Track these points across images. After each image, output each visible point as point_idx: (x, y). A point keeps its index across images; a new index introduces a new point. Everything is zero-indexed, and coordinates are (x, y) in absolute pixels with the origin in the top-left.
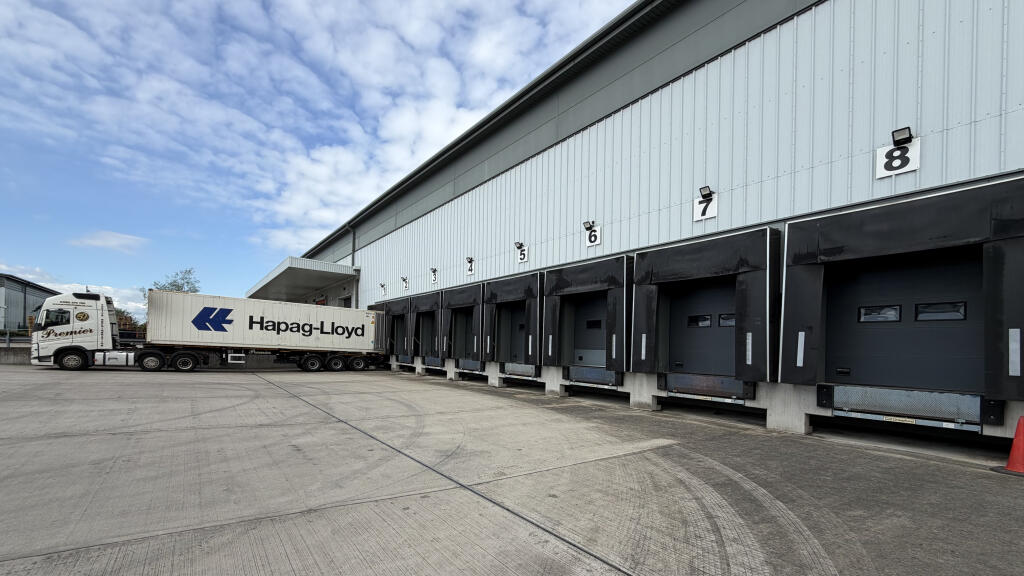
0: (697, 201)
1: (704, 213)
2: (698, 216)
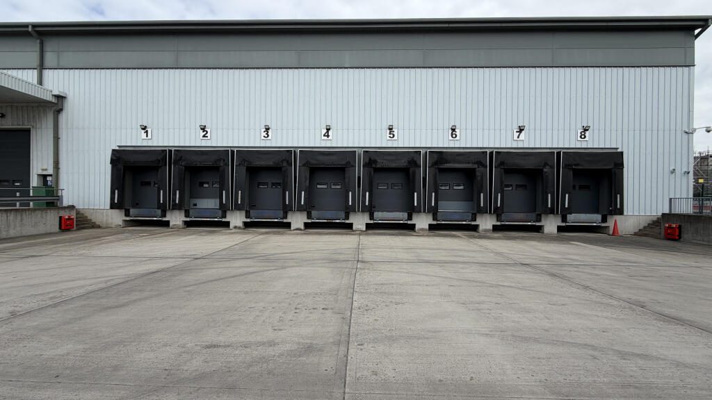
0: (515, 131)
1: (518, 137)
2: (516, 138)
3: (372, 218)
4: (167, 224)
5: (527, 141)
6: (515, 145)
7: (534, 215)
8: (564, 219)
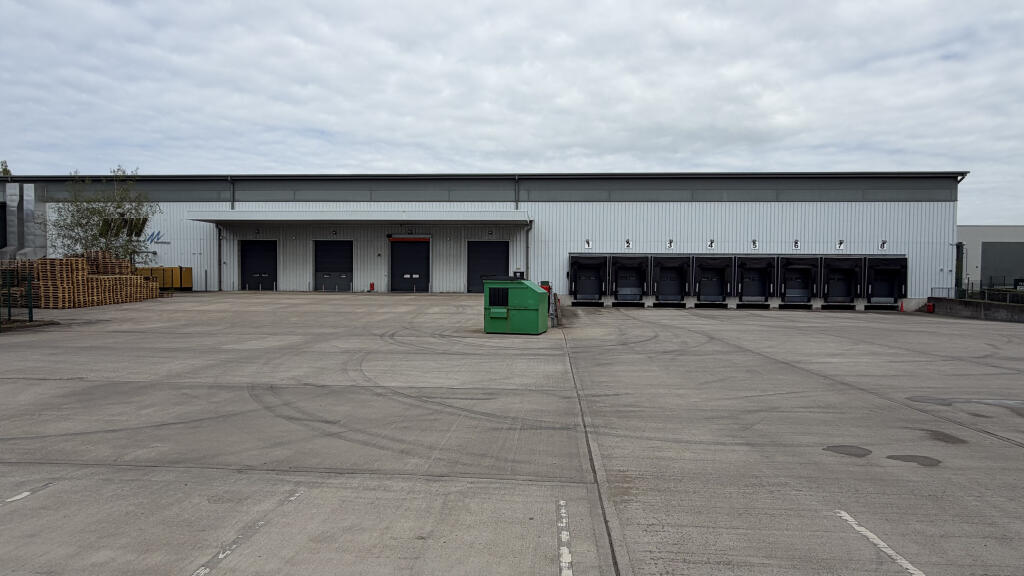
0: (837, 243)
1: (839, 248)
2: (837, 248)
3: (741, 300)
4: (601, 305)
5: (845, 250)
6: (837, 252)
7: (849, 299)
8: (869, 302)
